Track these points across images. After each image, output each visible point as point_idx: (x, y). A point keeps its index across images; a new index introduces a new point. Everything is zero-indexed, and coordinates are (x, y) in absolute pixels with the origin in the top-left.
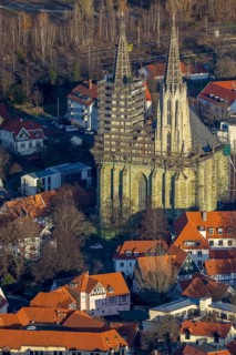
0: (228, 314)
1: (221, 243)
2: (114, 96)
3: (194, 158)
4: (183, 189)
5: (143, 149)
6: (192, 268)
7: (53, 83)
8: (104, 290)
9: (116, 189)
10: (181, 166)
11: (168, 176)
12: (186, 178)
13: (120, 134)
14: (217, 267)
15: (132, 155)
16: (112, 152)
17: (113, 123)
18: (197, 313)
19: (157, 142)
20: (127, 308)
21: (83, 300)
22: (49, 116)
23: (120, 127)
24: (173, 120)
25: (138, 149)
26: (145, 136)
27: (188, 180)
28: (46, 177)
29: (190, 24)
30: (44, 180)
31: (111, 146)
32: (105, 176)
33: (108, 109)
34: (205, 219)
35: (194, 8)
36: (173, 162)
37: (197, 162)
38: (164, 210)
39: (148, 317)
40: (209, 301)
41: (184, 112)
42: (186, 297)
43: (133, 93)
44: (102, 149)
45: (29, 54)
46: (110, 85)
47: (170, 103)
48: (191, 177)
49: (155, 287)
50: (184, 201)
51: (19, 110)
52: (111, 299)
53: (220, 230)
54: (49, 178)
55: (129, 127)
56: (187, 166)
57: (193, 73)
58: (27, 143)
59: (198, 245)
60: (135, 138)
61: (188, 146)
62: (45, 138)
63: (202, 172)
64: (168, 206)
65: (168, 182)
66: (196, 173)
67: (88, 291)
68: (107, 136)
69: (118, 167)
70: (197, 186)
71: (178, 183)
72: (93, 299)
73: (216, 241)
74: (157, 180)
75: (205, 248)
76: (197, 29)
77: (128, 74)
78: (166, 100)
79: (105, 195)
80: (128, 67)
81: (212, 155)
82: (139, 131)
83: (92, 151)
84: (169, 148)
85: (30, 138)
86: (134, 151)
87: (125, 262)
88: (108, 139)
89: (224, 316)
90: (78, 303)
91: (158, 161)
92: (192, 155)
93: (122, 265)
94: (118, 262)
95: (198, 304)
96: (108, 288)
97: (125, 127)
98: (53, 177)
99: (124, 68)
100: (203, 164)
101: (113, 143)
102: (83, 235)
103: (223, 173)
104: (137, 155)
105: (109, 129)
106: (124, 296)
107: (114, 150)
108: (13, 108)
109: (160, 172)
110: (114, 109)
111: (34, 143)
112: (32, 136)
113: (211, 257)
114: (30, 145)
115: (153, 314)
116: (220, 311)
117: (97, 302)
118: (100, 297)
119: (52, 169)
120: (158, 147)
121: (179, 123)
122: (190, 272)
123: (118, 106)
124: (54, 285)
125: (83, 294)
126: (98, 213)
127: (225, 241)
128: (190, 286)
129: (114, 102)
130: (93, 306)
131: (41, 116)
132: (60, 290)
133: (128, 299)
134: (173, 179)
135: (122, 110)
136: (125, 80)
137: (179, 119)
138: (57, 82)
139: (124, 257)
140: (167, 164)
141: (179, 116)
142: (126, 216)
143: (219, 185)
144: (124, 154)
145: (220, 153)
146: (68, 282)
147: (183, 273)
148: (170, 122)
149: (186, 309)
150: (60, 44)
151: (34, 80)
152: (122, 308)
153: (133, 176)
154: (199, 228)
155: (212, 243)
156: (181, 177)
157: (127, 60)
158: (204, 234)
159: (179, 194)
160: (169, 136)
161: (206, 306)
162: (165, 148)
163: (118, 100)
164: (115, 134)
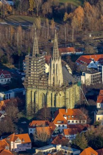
0: (67, 151)
1: (73, 122)
2: (32, 62)
3: (63, 87)
4: (59, 99)
5: (43, 83)
6: (58, 132)
7: (19, 55)
8: (20, 141)
9: (33, 99)
10: (58, 91)
11: (53, 94)
12: (60, 95)
13: (35, 77)
14: (69, 132)
15: (39, 86)
16: (31, 84)
17: (32, 72)
18: (55, 151)
19: (49, 80)
20: (30, 148)
21: (12, 145)
22: (16, 68)
23: (34, 74)
24: (55, 71)
25: (41, 83)
26: (44, 78)
27: (61, 96)
28: (8, 94)
29: (80, 32)
30: (7, 95)
31: (31, 82)
32: (28, 94)
33: (30, 67)
34: (67, 112)
35: (83, 25)
36: (55, 89)
37: (65, 88)
38: (51, 108)
39: (35, 152)
40: (60, 146)
41: (60, 69)
42: (52, 144)
43: (40, 61)
44: (27, 83)
45: (13, 43)
46: (30, 57)
47: (54, 65)
48: (63, 95)
49: (41, 140)
50: (60, 104)
51: (5, 66)
52: (23, 144)
53: (73, 116)
54: (10, 94)
55: (38, 74)
56: (60, 90)
57: (77, 52)
58: (4, 80)
59: (63, 123)
60: (40, 79)
61: (62, 82)
62: (12, 77)
63: (67, 93)
64: (53, 106)
65: (53, 96)
66: (65, 93)
67: (14, 141)
68: (29, 78)
69: (34, 90)
70: (65, 99)
71: (57, 97)
72: (16, 144)
73: (71, 121)
74: (49, 96)
75: (66, 124)
76: (83, 34)
77: (38, 53)
78: (52, 64)
79: (28, 102)
80: (37, 50)
81: (72, 86)
82: (42, 76)
83: (23, 84)
84: (54, 83)
85: (5, 78)
86: (40, 84)
87: (32, 129)
88: (30, 79)
89: (66, 152)
90: (10, 146)
91: (49, 88)
92: (63, 86)
93: (31, 130)
94: (30, 129)
95: (56, 147)
96: (22, 140)
97: (37, 74)
98: (11, 93)
99: (36, 50)
100: (68, 89)
101: (32, 81)
102: (17, 118)
103: (78, 93)
104: (41, 86)
105: (30, 75)
106: (29, 143)
107: (32, 83)
108: (3, 65)
109: (50, 92)
110: (32, 67)
111: (7, 79)
112: (6, 77)
113: (68, 128)
114: (5, 80)
115: (37, 151)
116: (64, 150)
117: (18, 145)
118: (19, 143)
119: (11, 90)
120: (49, 83)
121: (58, 73)
122: (57, 134)
123: (33, 66)
124: (2, 138)
125: (12, 142)
126: (25, 109)
127: (75, 121)
128: (55, 140)
129: (32, 64)
130: (16, 147)
131: (13, 68)
132: (3, 140)
133: (30, 144)
134: (55, 95)
135: (35, 67)
136: (37, 55)
137: (58, 71)
138: (21, 55)
139: (32, 127)
140: (53, 90)
141: (58, 70)
142: (37, 110)
143: (76, 98)
144: (36, 85)
145: (76, 85)
146: (6, 137)
147: (54, 134)
148: (54, 73)
149: (51, 149)
150: (26, 39)
151: (11, 54)
152: (28, 148)
153: (39, 94)
154: (64, 116)
155: (69, 121)
156: (58, 95)
157: (37, 48)
158: (66, 118)
159: (57, 102)
160: (54, 78)
161: (59, 148)
162: (52, 83)
163: (34, 63)
164: (32, 77)
